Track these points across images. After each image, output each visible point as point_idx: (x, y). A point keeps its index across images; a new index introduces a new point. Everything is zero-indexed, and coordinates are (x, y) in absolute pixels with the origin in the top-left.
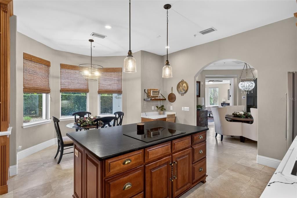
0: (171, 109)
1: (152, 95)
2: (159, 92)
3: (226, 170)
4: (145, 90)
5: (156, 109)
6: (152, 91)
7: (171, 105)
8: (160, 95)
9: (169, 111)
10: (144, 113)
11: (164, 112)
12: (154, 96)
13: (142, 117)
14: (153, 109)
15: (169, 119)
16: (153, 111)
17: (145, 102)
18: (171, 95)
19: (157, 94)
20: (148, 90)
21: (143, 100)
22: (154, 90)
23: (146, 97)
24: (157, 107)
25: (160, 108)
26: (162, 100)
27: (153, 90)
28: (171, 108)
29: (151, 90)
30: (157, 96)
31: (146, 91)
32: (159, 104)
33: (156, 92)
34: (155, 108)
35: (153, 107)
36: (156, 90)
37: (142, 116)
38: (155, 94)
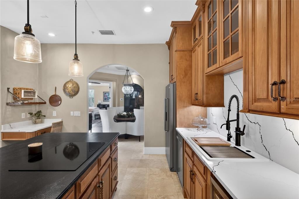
0: (53, 115)
1: (23, 97)
2: (34, 93)
3: (127, 169)
4: (8, 89)
5: (28, 117)
6: (23, 91)
7: (54, 110)
8: (36, 97)
9: (51, 117)
10: (8, 125)
11: (41, 120)
12: (26, 98)
13: (3, 131)
14: (24, 117)
15: (55, 128)
16: (23, 120)
17: (9, 108)
18: (54, 96)
19: (31, 96)
20: (14, 89)
21: (5, 104)
22: (27, 89)
23: (10, 100)
24: (31, 114)
25: (35, 114)
26: (40, 103)
27: (24, 89)
28: (55, 114)
29: (21, 89)
30: (32, 99)
31: (11, 90)
32: (34, 109)
33: (30, 92)
34: (26, 116)
35: (24, 114)
36: (30, 89)
37: (4, 129)
38: (28, 96)
